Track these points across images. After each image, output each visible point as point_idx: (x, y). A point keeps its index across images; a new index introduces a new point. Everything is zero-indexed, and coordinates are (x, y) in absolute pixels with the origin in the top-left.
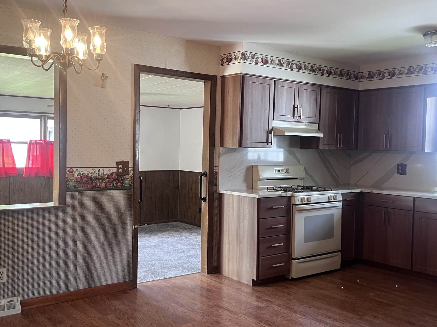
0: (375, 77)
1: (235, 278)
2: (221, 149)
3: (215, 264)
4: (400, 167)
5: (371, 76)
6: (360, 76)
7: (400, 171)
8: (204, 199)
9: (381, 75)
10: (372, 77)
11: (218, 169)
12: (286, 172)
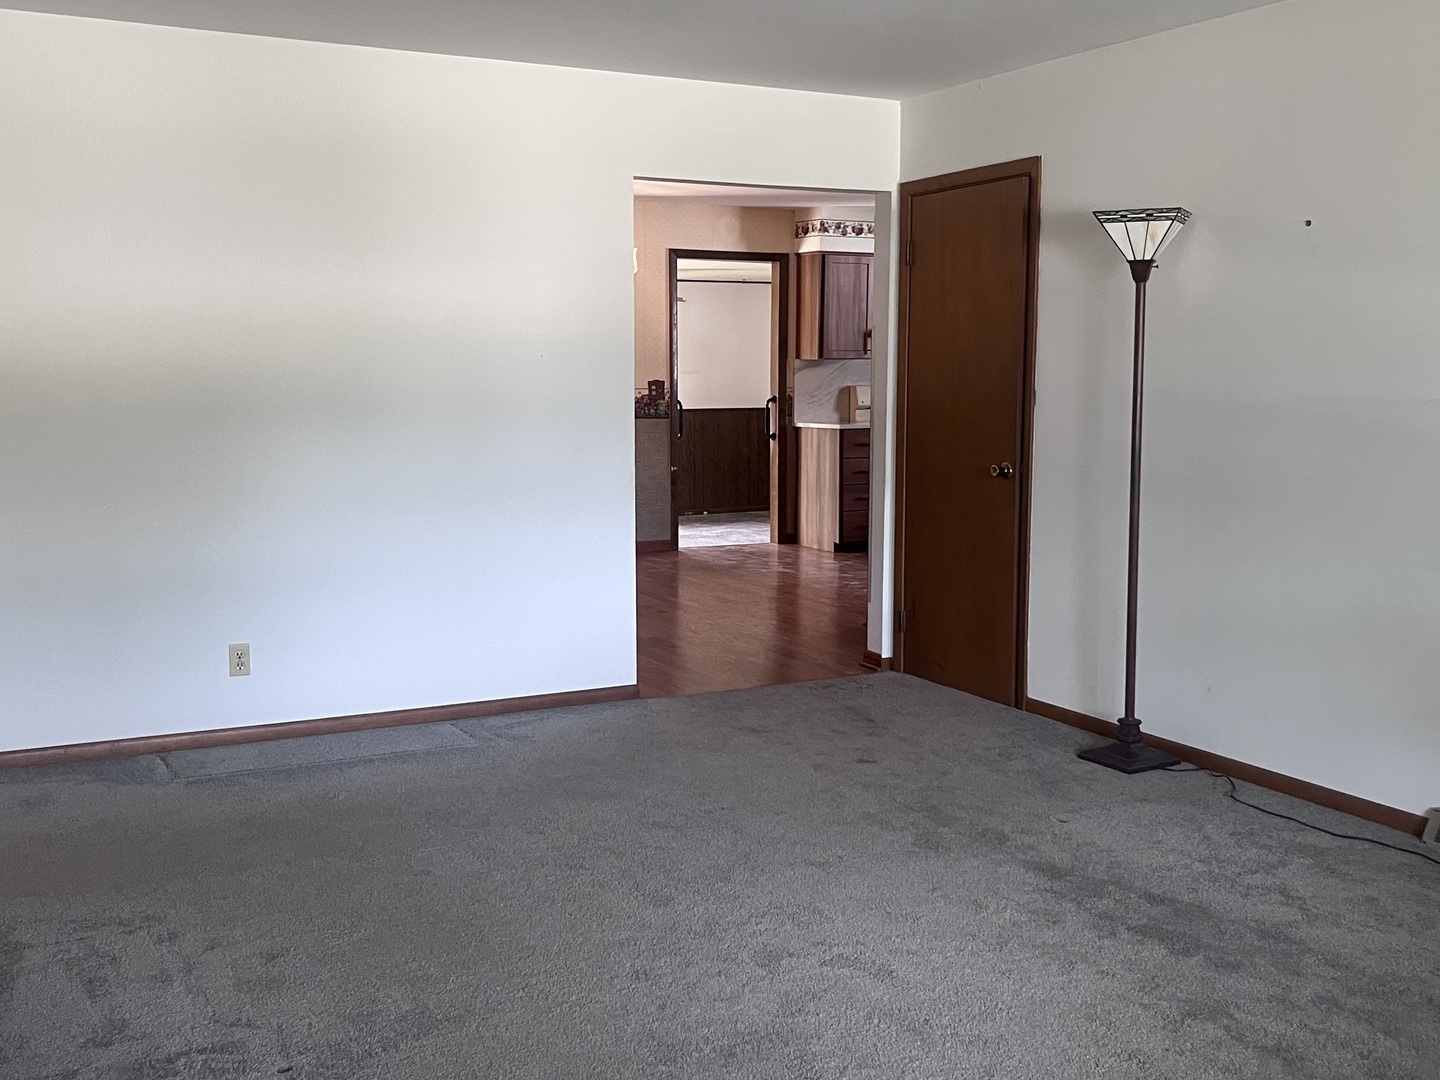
1: (815, 547)
2: (797, 363)
3: (790, 530)
8: (773, 436)
11: (793, 392)
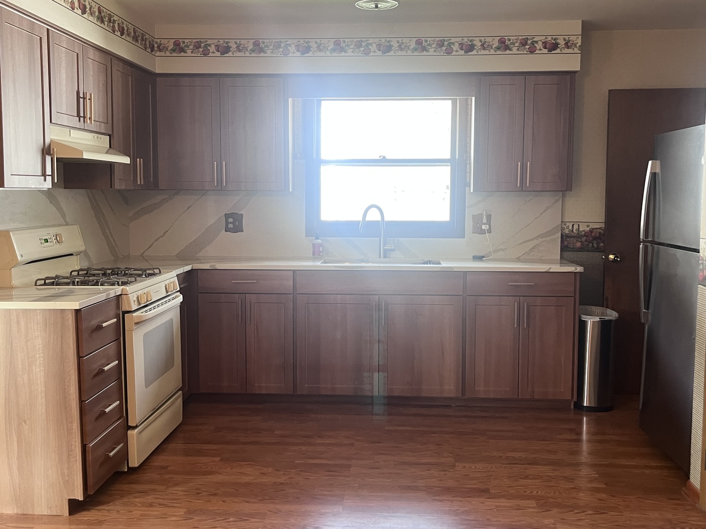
0: (189, 51)
4: (231, 220)
5: (179, 48)
6: (156, 45)
7: (231, 226)
9: (201, 47)
10: (182, 50)
12: (56, 241)
